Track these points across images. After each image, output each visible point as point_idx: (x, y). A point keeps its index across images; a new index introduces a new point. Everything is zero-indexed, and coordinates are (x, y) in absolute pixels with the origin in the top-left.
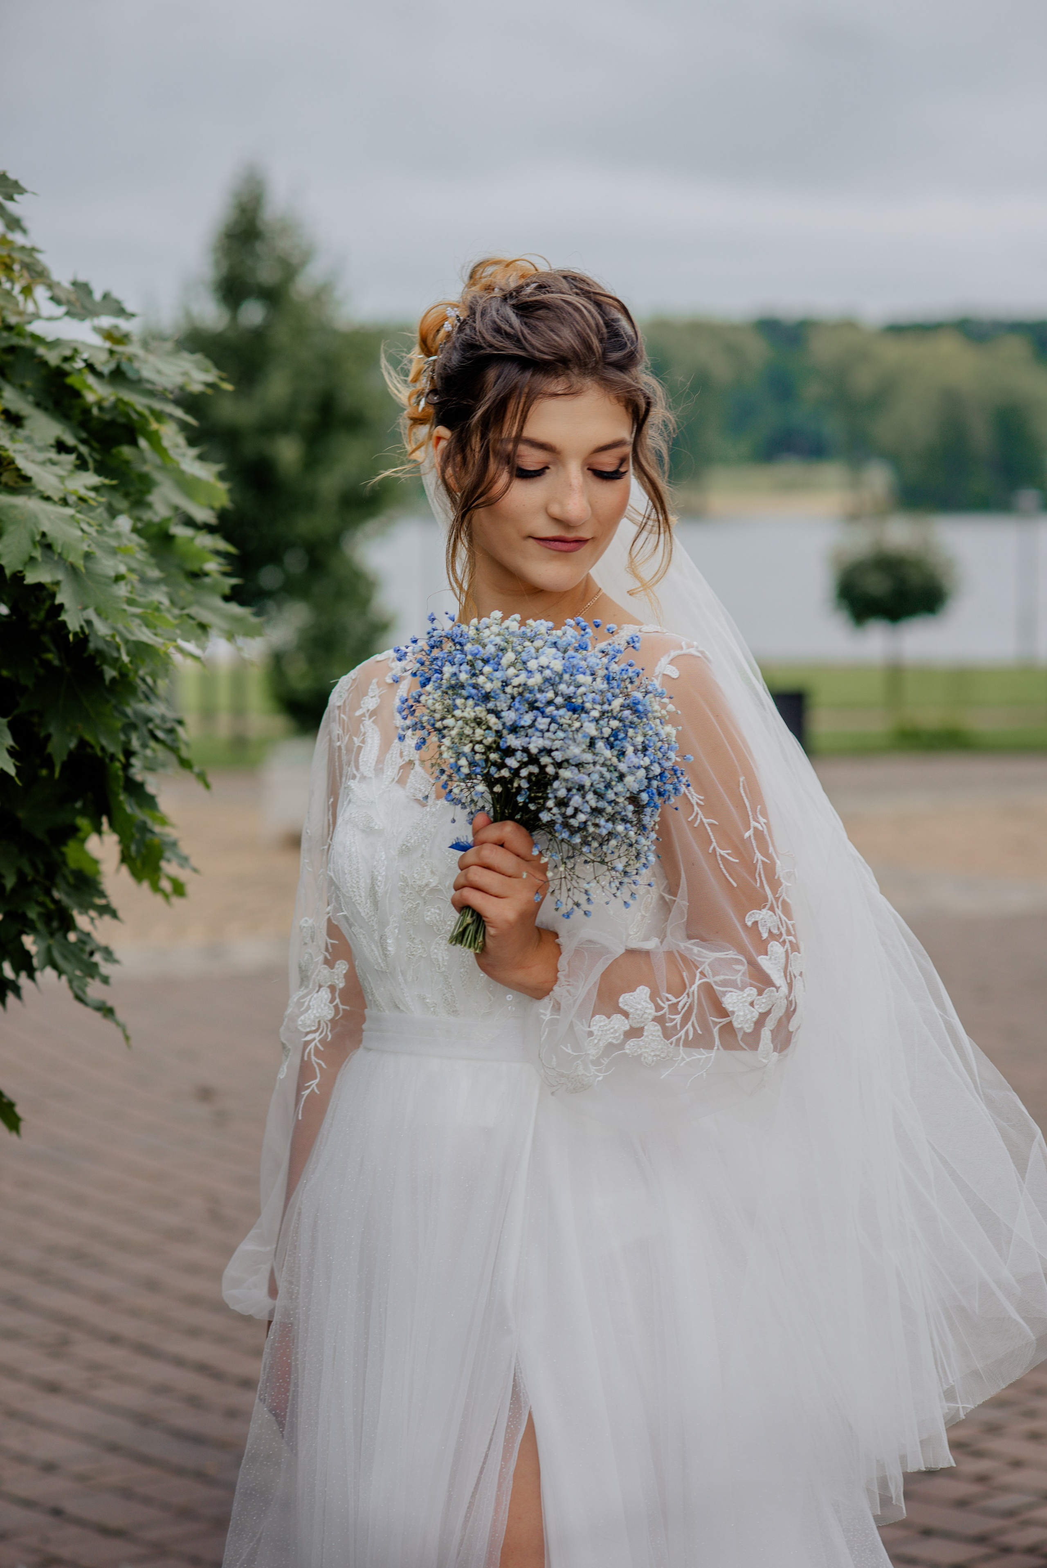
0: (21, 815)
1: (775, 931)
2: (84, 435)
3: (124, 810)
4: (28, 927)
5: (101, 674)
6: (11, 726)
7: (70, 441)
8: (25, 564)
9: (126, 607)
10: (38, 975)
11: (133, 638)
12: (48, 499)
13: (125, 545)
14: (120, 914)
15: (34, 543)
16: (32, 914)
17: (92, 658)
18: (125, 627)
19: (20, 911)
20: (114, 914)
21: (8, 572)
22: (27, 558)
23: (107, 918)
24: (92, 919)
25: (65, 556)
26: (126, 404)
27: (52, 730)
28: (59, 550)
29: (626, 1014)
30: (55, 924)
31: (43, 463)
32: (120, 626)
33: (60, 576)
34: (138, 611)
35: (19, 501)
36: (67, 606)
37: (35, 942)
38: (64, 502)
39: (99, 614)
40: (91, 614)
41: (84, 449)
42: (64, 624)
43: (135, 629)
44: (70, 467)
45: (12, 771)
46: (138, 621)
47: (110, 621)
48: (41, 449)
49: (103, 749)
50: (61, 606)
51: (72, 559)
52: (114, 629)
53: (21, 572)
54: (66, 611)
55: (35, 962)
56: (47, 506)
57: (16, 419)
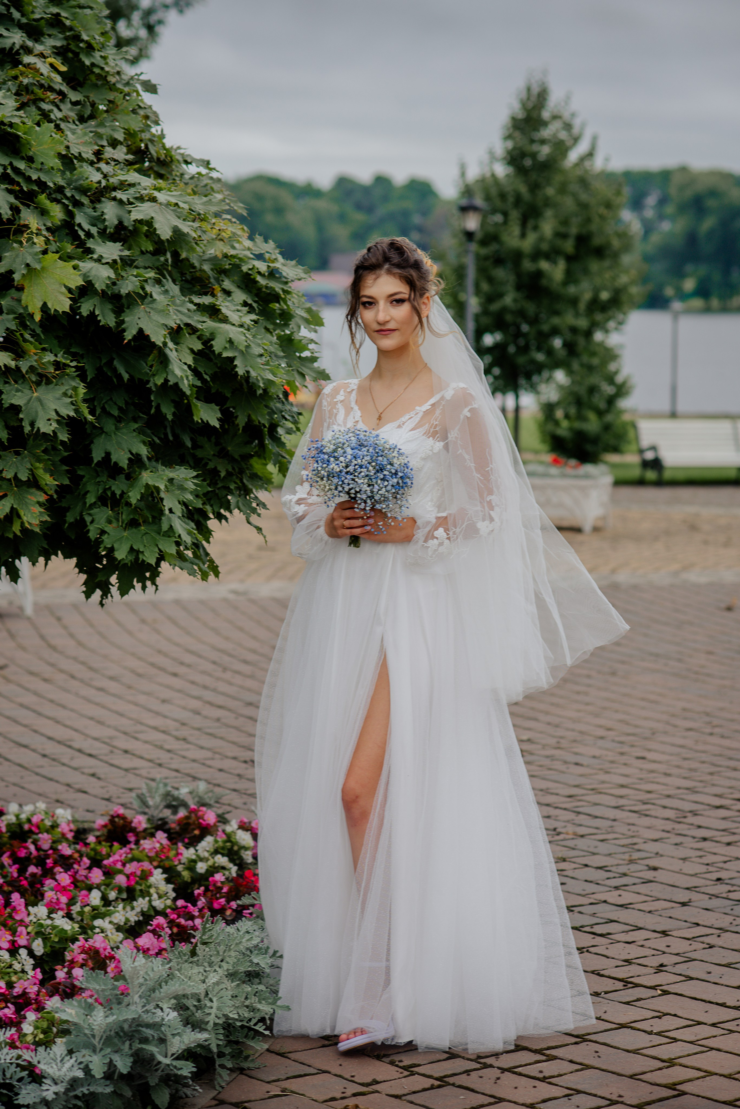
0: (229, 449)
1: (497, 504)
2: (257, 299)
4: (230, 492)
5: (256, 392)
6: (220, 410)
7: (250, 301)
8: (223, 349)
9: (263, 366)
10: (234, 513)
11: (266, 378)
12: (234, 325)
15: (227, 342)
16: (232, 486)
17: (250, 385)
18: (264, 374)
19: (228, 485)
21: (216, 352)
22: (224, 347)
23: (265, 491)
25: (238, 346)
26: (272, 287)
27: (238, 414)
28: (236, 344)
29: (437, 538)
30: (243, 492)
31: (234, 311)
32: (261, 373)
33: (236, 354)
34: (268, 368)
35: (223, 325)
36: (238, 365)
37: (233, 499)
38: (241, 326)
39: (252, 369)
40: (249, 368)
41: (255, 305)
42: (237, 372)
43: (268, 375)
44: (246, 312)
45: (218, 426)
46: (269, 372)
47: (257, 371)
48: (235, 305)
49: (259, 422)
50: (236, 366)
51: (241, 347)
52: (259, 375)
53: (221, 352)
54: (238, 367)
55: (232, 506)
56: (233, 328)
57: (228, 293)
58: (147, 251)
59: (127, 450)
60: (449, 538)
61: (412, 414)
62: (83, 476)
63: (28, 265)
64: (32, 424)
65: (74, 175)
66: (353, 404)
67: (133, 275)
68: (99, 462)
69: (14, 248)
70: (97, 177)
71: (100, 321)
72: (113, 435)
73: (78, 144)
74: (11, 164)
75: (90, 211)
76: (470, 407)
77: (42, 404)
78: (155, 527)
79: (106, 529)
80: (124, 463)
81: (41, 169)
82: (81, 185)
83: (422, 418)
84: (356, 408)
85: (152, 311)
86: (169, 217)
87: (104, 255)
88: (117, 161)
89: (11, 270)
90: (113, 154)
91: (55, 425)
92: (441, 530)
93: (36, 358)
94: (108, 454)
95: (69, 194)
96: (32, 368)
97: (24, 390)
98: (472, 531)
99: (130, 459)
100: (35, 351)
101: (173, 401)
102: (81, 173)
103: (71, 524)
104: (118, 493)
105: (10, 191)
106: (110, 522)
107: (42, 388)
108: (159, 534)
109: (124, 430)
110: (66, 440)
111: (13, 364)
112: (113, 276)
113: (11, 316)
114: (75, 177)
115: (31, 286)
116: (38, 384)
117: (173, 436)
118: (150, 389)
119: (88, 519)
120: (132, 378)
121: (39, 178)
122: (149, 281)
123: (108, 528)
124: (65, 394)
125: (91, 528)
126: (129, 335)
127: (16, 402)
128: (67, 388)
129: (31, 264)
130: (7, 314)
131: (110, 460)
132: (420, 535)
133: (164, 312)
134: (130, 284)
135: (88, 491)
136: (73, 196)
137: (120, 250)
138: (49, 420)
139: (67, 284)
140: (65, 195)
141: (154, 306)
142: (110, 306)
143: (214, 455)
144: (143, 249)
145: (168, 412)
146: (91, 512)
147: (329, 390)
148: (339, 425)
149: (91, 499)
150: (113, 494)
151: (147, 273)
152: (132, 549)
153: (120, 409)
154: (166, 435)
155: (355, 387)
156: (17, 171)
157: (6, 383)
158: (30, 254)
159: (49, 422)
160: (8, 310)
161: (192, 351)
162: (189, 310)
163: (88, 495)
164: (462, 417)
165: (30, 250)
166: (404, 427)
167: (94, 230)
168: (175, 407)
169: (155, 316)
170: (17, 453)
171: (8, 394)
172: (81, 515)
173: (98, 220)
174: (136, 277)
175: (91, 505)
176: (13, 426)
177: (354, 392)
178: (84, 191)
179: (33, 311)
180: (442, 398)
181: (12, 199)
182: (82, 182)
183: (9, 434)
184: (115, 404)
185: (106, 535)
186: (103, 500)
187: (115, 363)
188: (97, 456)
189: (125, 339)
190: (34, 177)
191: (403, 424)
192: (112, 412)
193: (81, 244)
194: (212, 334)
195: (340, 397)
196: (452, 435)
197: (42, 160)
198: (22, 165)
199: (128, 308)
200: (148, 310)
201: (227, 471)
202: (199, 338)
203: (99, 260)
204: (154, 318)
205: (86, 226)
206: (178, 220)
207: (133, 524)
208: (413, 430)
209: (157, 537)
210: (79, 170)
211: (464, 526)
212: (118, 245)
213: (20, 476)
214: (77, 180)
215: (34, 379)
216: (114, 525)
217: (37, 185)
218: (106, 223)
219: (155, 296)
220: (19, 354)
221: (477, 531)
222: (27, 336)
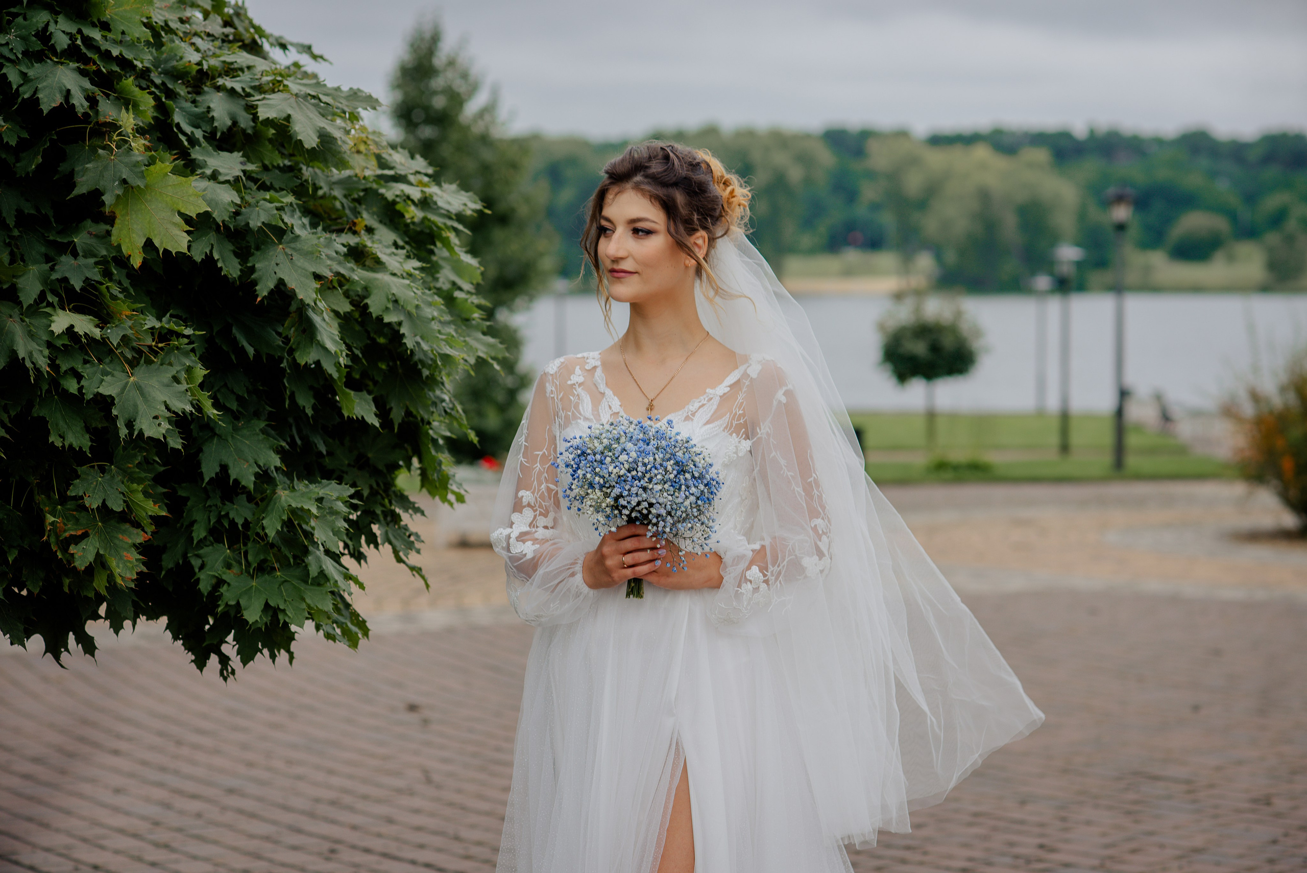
0: (370, 455)
1: (825, 531)
2: (407, 239)
3: (431, 453)
4: (375, 520)
5: (420, 373)
6: (374, 400)
7: (400, 243)
8: (383, 311)
9: (438, 335)
10: (380, 547)
11: (442, 352)
12: (394, 275)
13: (436, 300)
14: (426, 513)
15: (388, 300)
16: (379, 511)
17: (416, 364)
18: (437, 346)
19: (372, 510)
20: (423, 513)
21: (374, 316)
22: (384, 308)
23: (419, 515)
24: (411, 515)
25: (405, 307)
26: (429, 220)
27: (392, 405)
28: (402, 304)
29: (751, 582)
30: (389, 519)
31: (389, 255)
32: (435, 346)
33: (402, 318)
34: (444, 337)
35: (379, 276)
36: (406, 335)
37: (379, 529)
38: (403, 276)
39: (422, 338)
40: (418, 339)
41: (408, 247)
42: (405, 345)
43: (443, 348)
44: (404, 257)
45: (377, 425)
46: (444, 343)
47: (429, 343)
48: (387, 247)
49: (421, 416)
50: (403, 335)
51: (409, 308)
52: (431, 347)
53: (381, 316)
54: (406, 338)
55: (379, 540)
56: (395, 279)
57: (370, 230)
58: (273, 166)
59: (252, 461)
60: (766, 582)
61: (703, 399)
62: (187, 499)
63: (124, 181)
64: (130, 425)
65: (162, 53)
66: (602, 387)
67: (265, 200)
68: (211, 479)
69: (99, 155)
70: (195, 57)
71: (221, 269)
72: (230, 440)
73: (161, 9)
74: (80, 31)
75: (188, 105)
76: (784, 389)
77: (142, 394)
78: (298, 572)
79: (224, 577)
80: (249, 481)
81: (121, 42)
82: (173, 67)
83: (719, 405)
84: (609, 392)
85: (294, 254)
86: (311, 115)
87: (221, 170)
88: (213, 36)
89: (97, 190)
90: (205, 26)
91: (166, 426)
92: (755, 569)
93: (130, 323)
94: (224, 468)
95: (158, 81)
96: (125, 339)
97: (116, 373)
98: (796, 568)
99: (257, 475)
100: (128, 313)
101: (311, 388)
102: (172, 50)
103: (169, 571)
104: (240, 522)
105: (83, 73)
106: (229, 566)
107: (141, 370)
108: (306, 582)
109: (245, 432)
110: (180, 447)
111: (97, 333)
112: (238, 201)
113: (92, 261)
114: (164, 56)
115: (127, 214)
116: (133, 363)
117: (301, 438)
118: (284, 370)
119: (196, 563)
120: (257, 354)
121: (121, 54)
122: (286, 209)
123: (227, 576)
124: (176, 379)
125: (202, 576)
126: (263, 290)
127: (105, 390)
128: (178, 368)
129: (129, 180)
130: (85, 257)
131: (228, 476)
132: (729, 578)
133: (312, 255)
134: (261, 212)
135: (195, 521)
136: (163, 84)
137: (241, 163)
138: (156, 417)
139: (183, 211)
140: (152, 82)
141: (298, 245)
142: (231, 247)
143: (349, 465)
144: (267, 162)
145: (306, 403)
146: (201, 552)
147: (555, 369)
148: (586, 419)
149: (200, 532)
150: (233, 523)
151: (283, 197)
152: (267, 605)
153: (240, 399)
154: (292, 437)
155: (598, 363)
156: (87, 41)
157: (86, 362)
158: (126, 165)
159: (157, 422)
160: (84, 251)
161: (337, 313)
162: (337, 252)
163: (195, 527)
164: (775, 403)
165: (126, 160)
166: (695, 419)
167: (199, 134)
168: (315, 397)
169: (300, 261)
170: (103, 470)
171: (89, 379)
172: (185, 556)
173: (204, 118)
174: (270, 202)
175: (200, 541)
176: (96, 429)
177: (599, 372)
178: (178, 75)
179: (129, 252)
180: (745, 375)
181: (87, 85)
182: (174, 63)
183: (91, 440)
184: (233, 392)
185: (225, 587)
186: (215, 535)
187: (234, 331)
188: (209, 470)
189: (257, 296)
190: (115, 52)
191: (693, 414)
192: (228, 405)
193: (184, 154)
194: (366, 288)
195: (577, 377)
196: (764, 429)
197: (122, 28)
198: (96, 35)
199: (258, 248)
200: (289, 251)
201: (371, 487)
202: (347, 295)
203: (214, 177)
204: (299, 264)
205: (188, 129)
206: (323, 119)
207: (263, 568)
208: (708, 423)
209: (302, 587)
210: (170, 45)
211: (785, 562)
212: (237, 156)
213: (110, 504)
214: (166, 61)
215: (129, 356)
216: (236, 570)
217: (118, 65)
218: (216, 124)
219: (297, 231)
220: (104, 318)
221: (800, 569)
222: (115, 290)
